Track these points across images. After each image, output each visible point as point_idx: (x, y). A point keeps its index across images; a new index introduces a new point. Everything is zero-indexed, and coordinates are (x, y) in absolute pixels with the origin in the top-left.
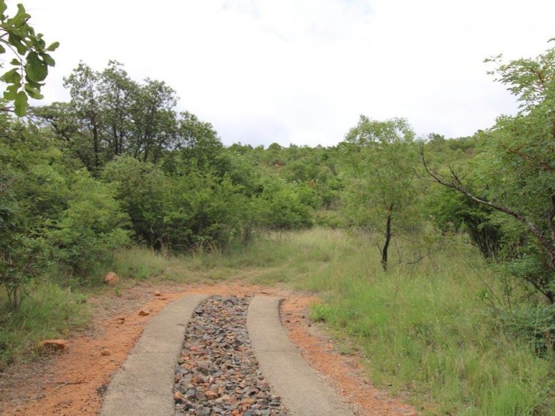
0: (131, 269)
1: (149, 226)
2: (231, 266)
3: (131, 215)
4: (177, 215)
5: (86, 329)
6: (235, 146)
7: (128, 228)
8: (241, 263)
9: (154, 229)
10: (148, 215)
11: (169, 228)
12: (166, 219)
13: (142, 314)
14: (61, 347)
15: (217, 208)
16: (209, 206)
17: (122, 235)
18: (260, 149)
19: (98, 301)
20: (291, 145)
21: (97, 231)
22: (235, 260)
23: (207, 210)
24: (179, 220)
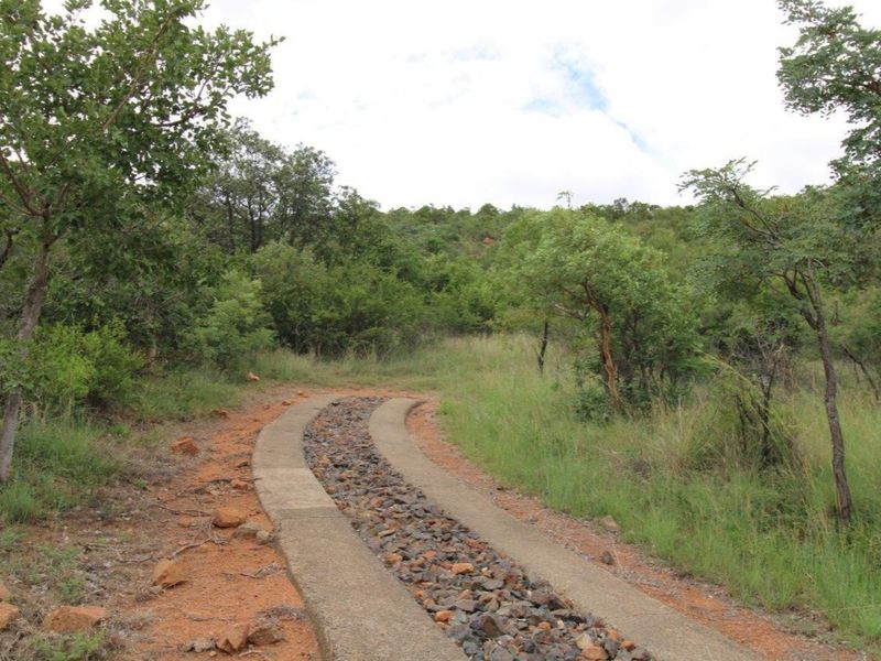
0: (274, 371)
1: (293, 328)
2: (385, 374)
3: (273, 314)
4: (327, 314)
5: (239, 409)
6: (426, 209)
7: (270, 328)
8: (398, 371)
9: (300, 330)
10: (292, 314)
11: (317, 329)
12: (314, 318)
13: (284, 403)
14: (224, 414)
15: (375, 306)
16: (365, 305)
17: (266, 335)
18: (465, 214)
19: (245, 393)
20: (514, 207)
21: (242, 329)
22: (391, 367)
23: (362, 308)
24: (330, 321)
